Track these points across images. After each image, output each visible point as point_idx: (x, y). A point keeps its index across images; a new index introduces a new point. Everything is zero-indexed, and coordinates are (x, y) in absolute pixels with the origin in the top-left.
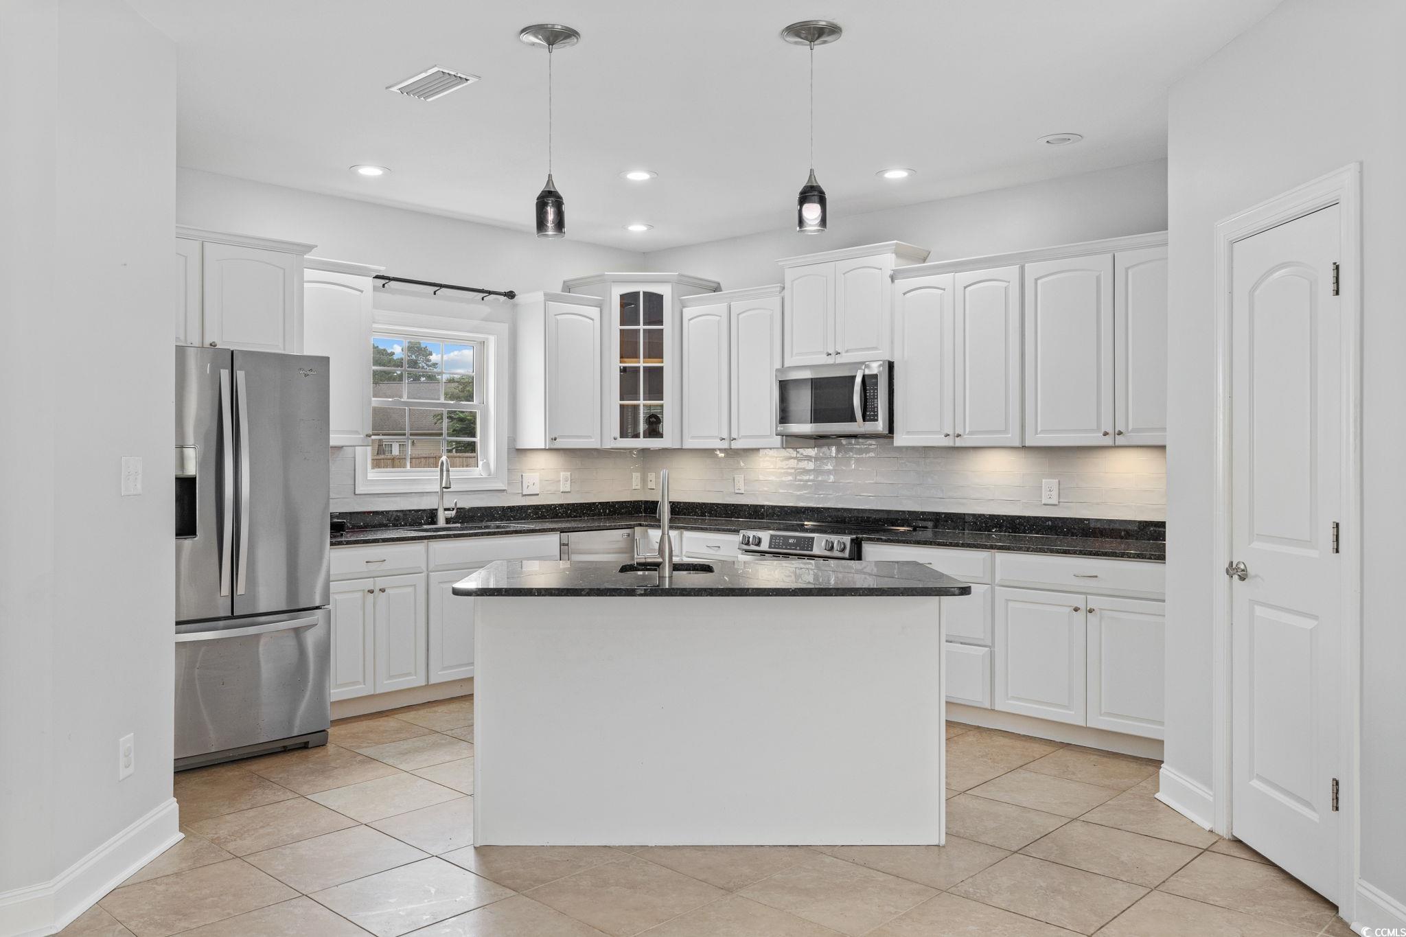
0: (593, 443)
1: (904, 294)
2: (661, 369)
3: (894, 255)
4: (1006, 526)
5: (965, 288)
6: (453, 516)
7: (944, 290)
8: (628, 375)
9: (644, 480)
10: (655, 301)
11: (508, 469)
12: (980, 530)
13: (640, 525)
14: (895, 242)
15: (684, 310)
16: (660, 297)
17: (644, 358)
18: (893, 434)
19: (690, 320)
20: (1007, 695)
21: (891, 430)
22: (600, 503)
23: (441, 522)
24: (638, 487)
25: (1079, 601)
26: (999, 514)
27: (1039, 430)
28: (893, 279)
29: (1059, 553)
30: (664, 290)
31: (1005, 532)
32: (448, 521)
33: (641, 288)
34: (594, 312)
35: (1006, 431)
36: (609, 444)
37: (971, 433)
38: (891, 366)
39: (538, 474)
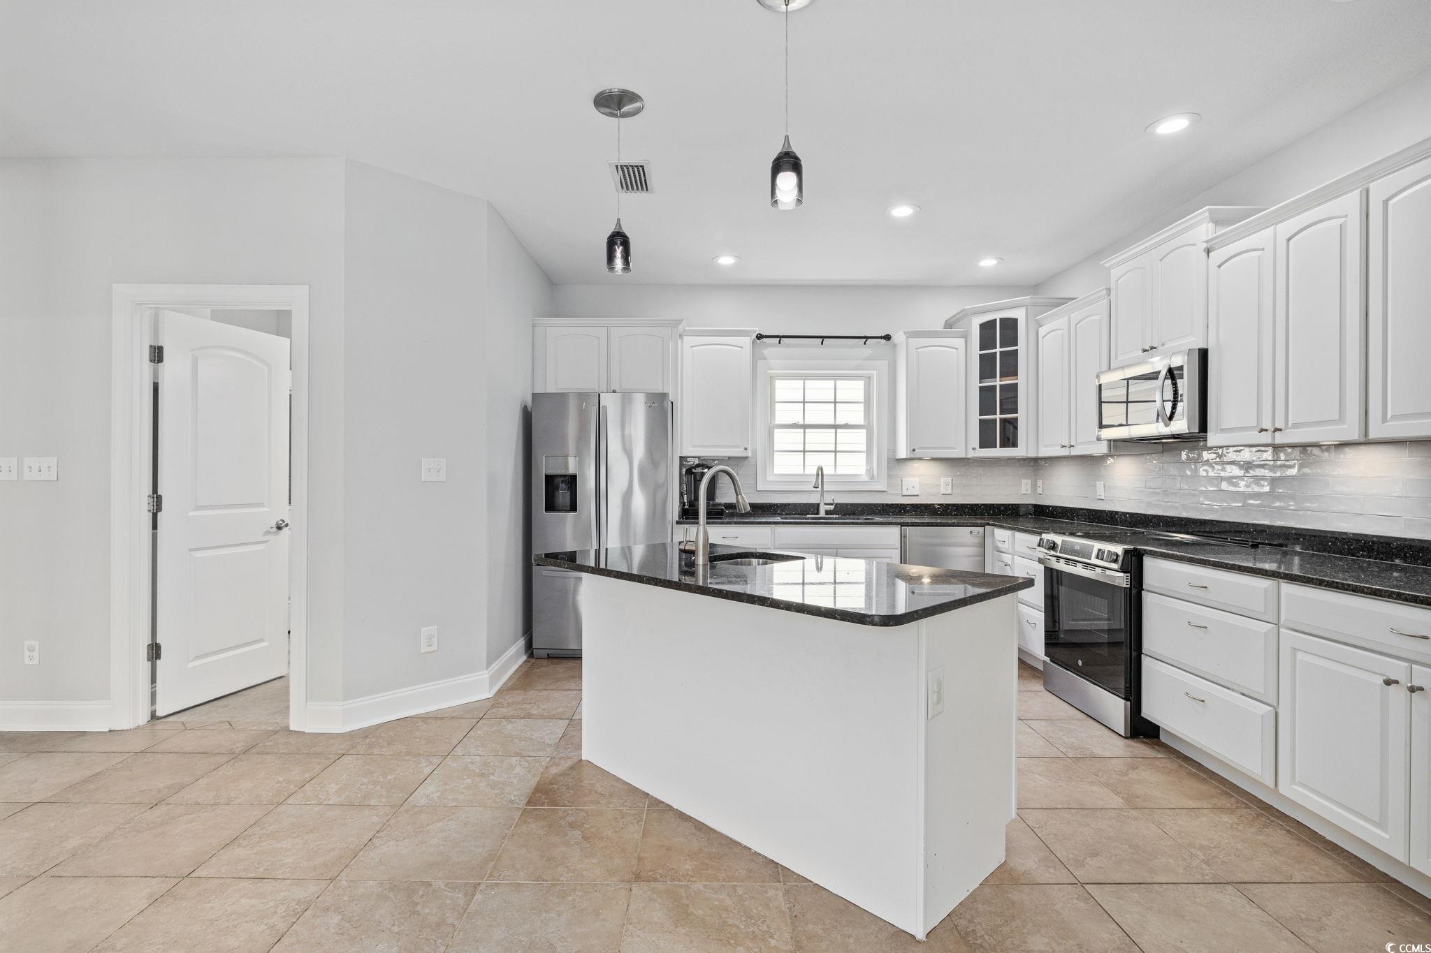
0: (959, 453)
1: (1219, 267)
2: (1016, 385)
3: (1211, 224)
4: (1378, 552)
5: (1289, 240)
6: (832, 509)
7: (1263, 249)
8: (987, 394)
9: (1034, 486)
10: (1010, 326)
11: (888, 475)
12: (1341, 553)
13: (989, 524)
14: (1207, 207)
15: (1040, 329)
16: (1015, 321)
17: (1000, 377)
18: (1206, 432)
19: (1043, 337)
20: (1293, 777)
21: (1203, 427)
22: (983, 505)
23: (822, 514)
24: (1029, 492)
25: (1397, 669)
26: (1366, 533)
27: (1389, 415)
28: (1208, 251)
29: (1366, 593)
30: (1019, 314)
31: (1376, 558)
32: (827, 512)
33: (997, 316)
34: (960, 342)
35: (1341, 419)
36: (971, 454)
37: (1295, 426)
38: (1204, 355)
39: (918, 479)
